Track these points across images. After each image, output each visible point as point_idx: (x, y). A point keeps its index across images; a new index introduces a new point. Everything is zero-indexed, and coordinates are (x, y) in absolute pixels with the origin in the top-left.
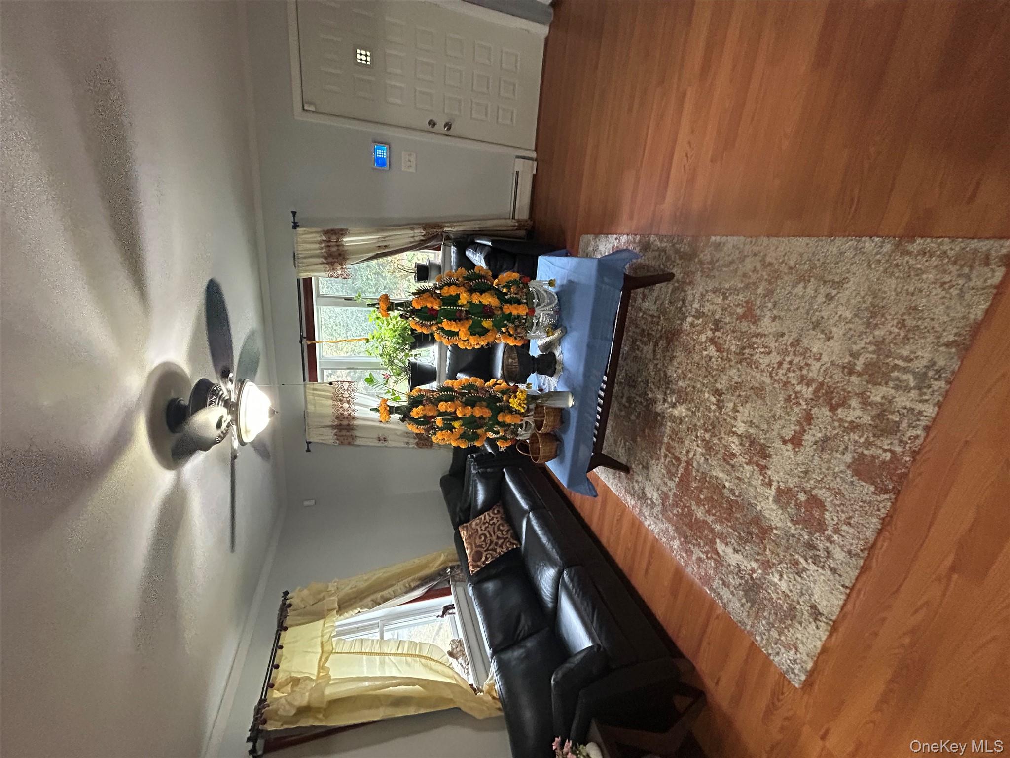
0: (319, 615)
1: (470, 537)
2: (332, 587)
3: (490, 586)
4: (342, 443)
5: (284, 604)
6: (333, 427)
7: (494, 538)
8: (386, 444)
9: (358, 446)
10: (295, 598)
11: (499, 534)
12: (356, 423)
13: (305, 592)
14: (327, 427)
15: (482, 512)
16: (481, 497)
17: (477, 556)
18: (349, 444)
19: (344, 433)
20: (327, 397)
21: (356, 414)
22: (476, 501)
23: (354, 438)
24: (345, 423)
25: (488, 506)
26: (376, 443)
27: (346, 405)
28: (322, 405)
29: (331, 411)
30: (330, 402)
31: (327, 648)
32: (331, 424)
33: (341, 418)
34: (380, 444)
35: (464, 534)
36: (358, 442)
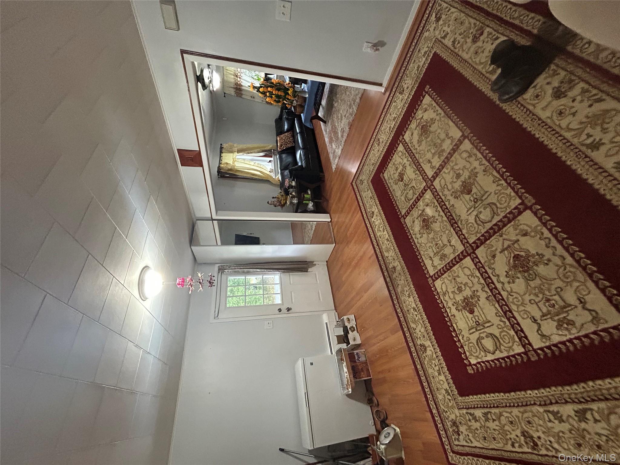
0: (232, 152)
1: (280, 140)
2: (235, 145)
3: (284, 156)
4: (237, 96)
5: (221, 147)
6: (235, 88)
7: (287, 141)
8: (254, 99)
9: (243, 98)
10: (224, 146)
11: (289, 140)
12: (243, 88)
13: (227, 145)
14: (232, 87)
15: (286, 132)
16: (286, 127)
17: (281, 146)
18: (240, 97)
19: (238, 91)
20: (231, 74)
21: (243, 84)
22: (284, 128)
23: (242, 94)
24: (239, 87)
25: (288, 131)
26: (250, 98)
27: (239, 79)
28: (229, 78)
29: (233, 81)
30: (233, 77)
31: (235, 160)
32: (233, 86)
33: (237, 84)
34: (252, 99)
35: (278, 139)
36: (243, 96)
